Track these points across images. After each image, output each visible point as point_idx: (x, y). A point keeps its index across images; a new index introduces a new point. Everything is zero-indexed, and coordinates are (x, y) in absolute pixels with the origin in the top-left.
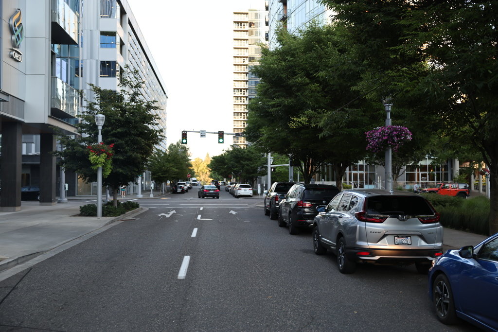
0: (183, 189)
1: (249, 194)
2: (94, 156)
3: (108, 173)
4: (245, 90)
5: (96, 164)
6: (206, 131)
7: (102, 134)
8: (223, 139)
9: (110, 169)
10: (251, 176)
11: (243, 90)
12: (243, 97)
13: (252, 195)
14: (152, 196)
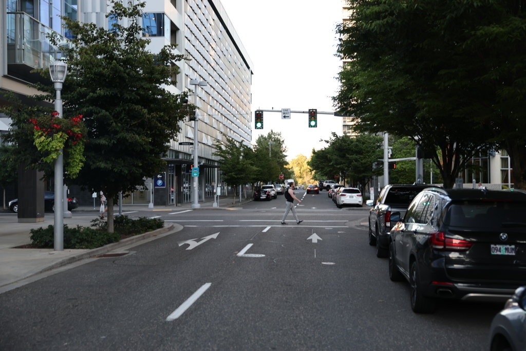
0: (268, 195)
1: (357, 202)
2: (43, 138)
3: (77, 169)
5: (47, 153)
6: (291, 110)
7: (62, 98)
8: (315, 120)
9: (81, 161)
10: (361, 175)
13: (361, 203)
14: (215, 205)
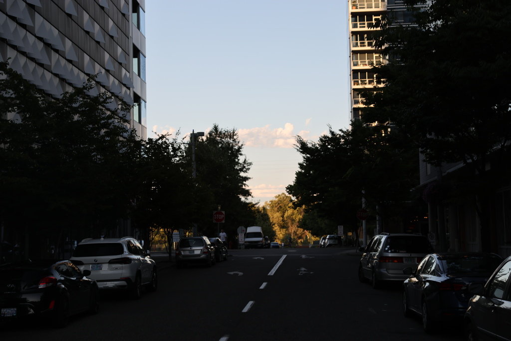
4: (380, 17)
11: (374, 17)
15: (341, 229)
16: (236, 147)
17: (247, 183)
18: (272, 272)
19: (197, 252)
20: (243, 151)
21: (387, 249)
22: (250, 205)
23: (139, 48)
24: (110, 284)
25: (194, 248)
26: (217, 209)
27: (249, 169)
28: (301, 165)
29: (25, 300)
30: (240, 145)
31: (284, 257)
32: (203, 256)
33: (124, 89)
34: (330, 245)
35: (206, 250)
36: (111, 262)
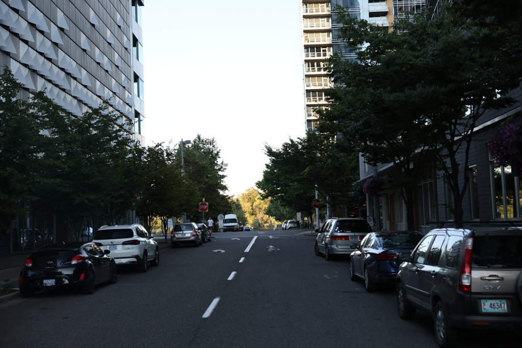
4: (327, 49)
11: (322, 49)
12: (323, 61)
15: (299, 215)
16: (216, 152)
17: (224, 179)
18: (247, 250)
19: (188, 235)
20: (221, 155)
21: (336, 230)
22: (227, 197)
23: (138, 75)
24: (124, 261)
25: (185, 232)
26: (201, 201)
27: (225, 169)
28: (267, 166)
29: (60, 273)
30: (218, 150)
31: (256, 237)
32: (193, 238)
33: (127, 107)
34: (290, 228)
35: (195, 234)
36: (124, 244)
